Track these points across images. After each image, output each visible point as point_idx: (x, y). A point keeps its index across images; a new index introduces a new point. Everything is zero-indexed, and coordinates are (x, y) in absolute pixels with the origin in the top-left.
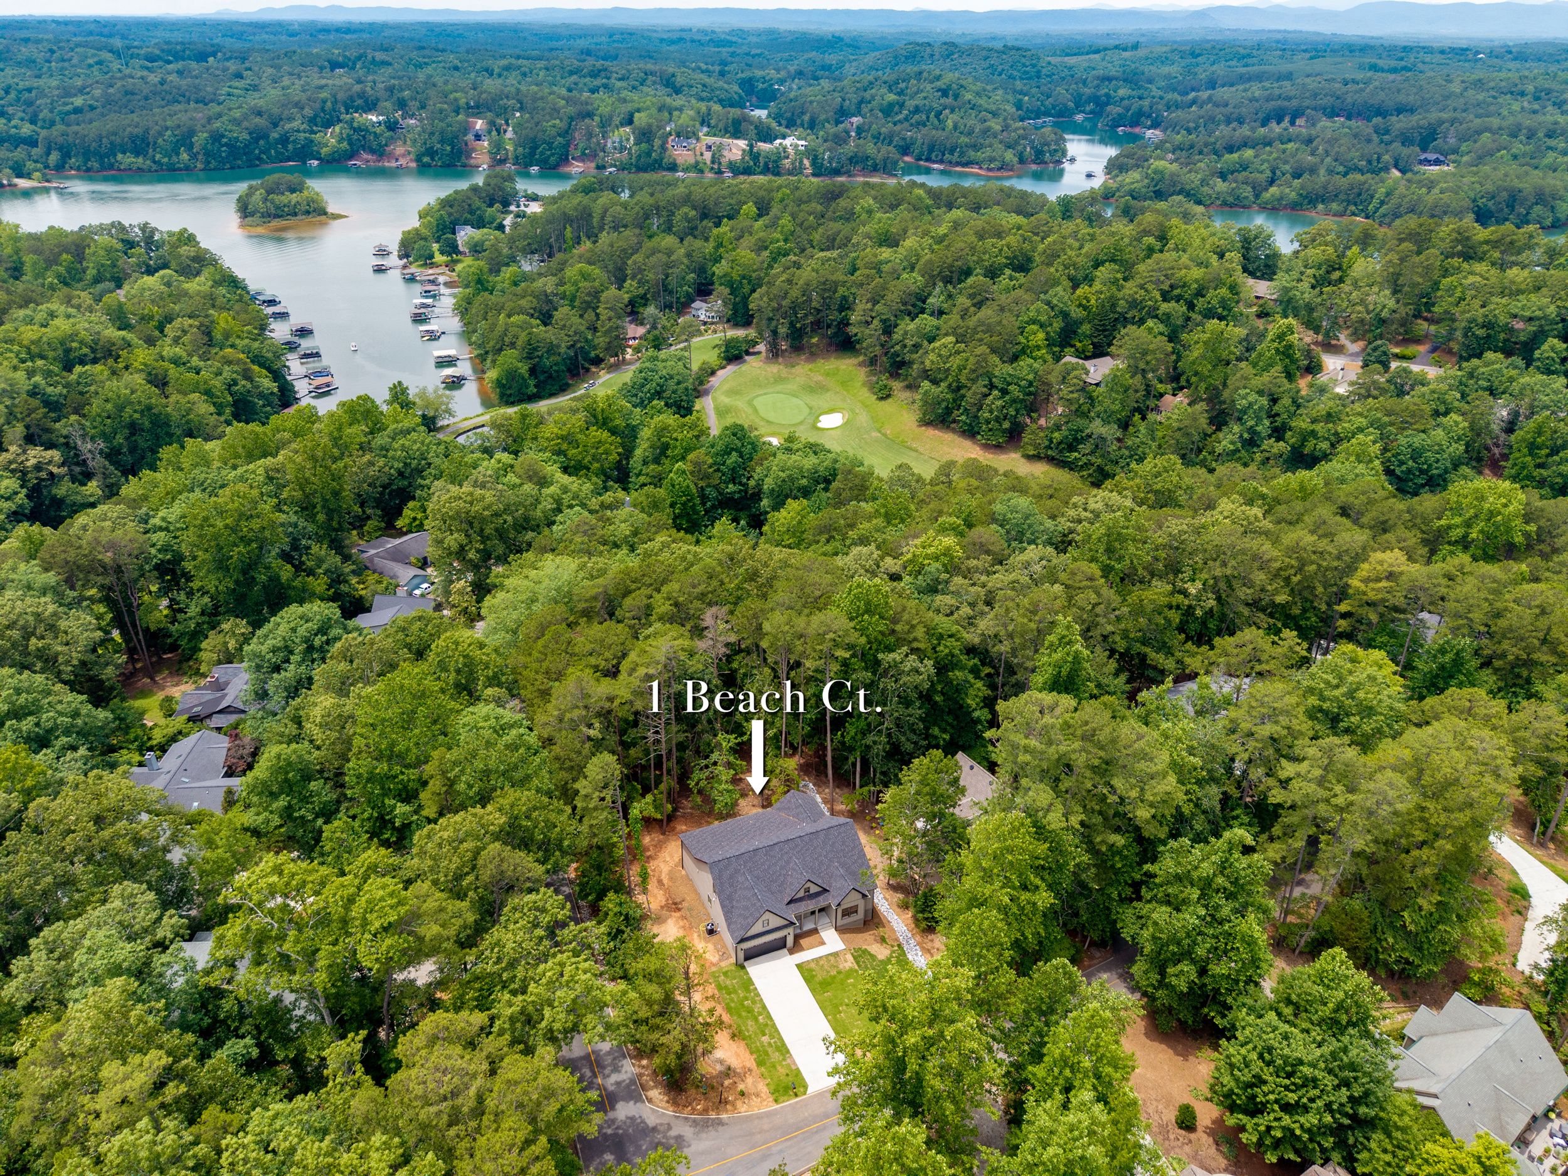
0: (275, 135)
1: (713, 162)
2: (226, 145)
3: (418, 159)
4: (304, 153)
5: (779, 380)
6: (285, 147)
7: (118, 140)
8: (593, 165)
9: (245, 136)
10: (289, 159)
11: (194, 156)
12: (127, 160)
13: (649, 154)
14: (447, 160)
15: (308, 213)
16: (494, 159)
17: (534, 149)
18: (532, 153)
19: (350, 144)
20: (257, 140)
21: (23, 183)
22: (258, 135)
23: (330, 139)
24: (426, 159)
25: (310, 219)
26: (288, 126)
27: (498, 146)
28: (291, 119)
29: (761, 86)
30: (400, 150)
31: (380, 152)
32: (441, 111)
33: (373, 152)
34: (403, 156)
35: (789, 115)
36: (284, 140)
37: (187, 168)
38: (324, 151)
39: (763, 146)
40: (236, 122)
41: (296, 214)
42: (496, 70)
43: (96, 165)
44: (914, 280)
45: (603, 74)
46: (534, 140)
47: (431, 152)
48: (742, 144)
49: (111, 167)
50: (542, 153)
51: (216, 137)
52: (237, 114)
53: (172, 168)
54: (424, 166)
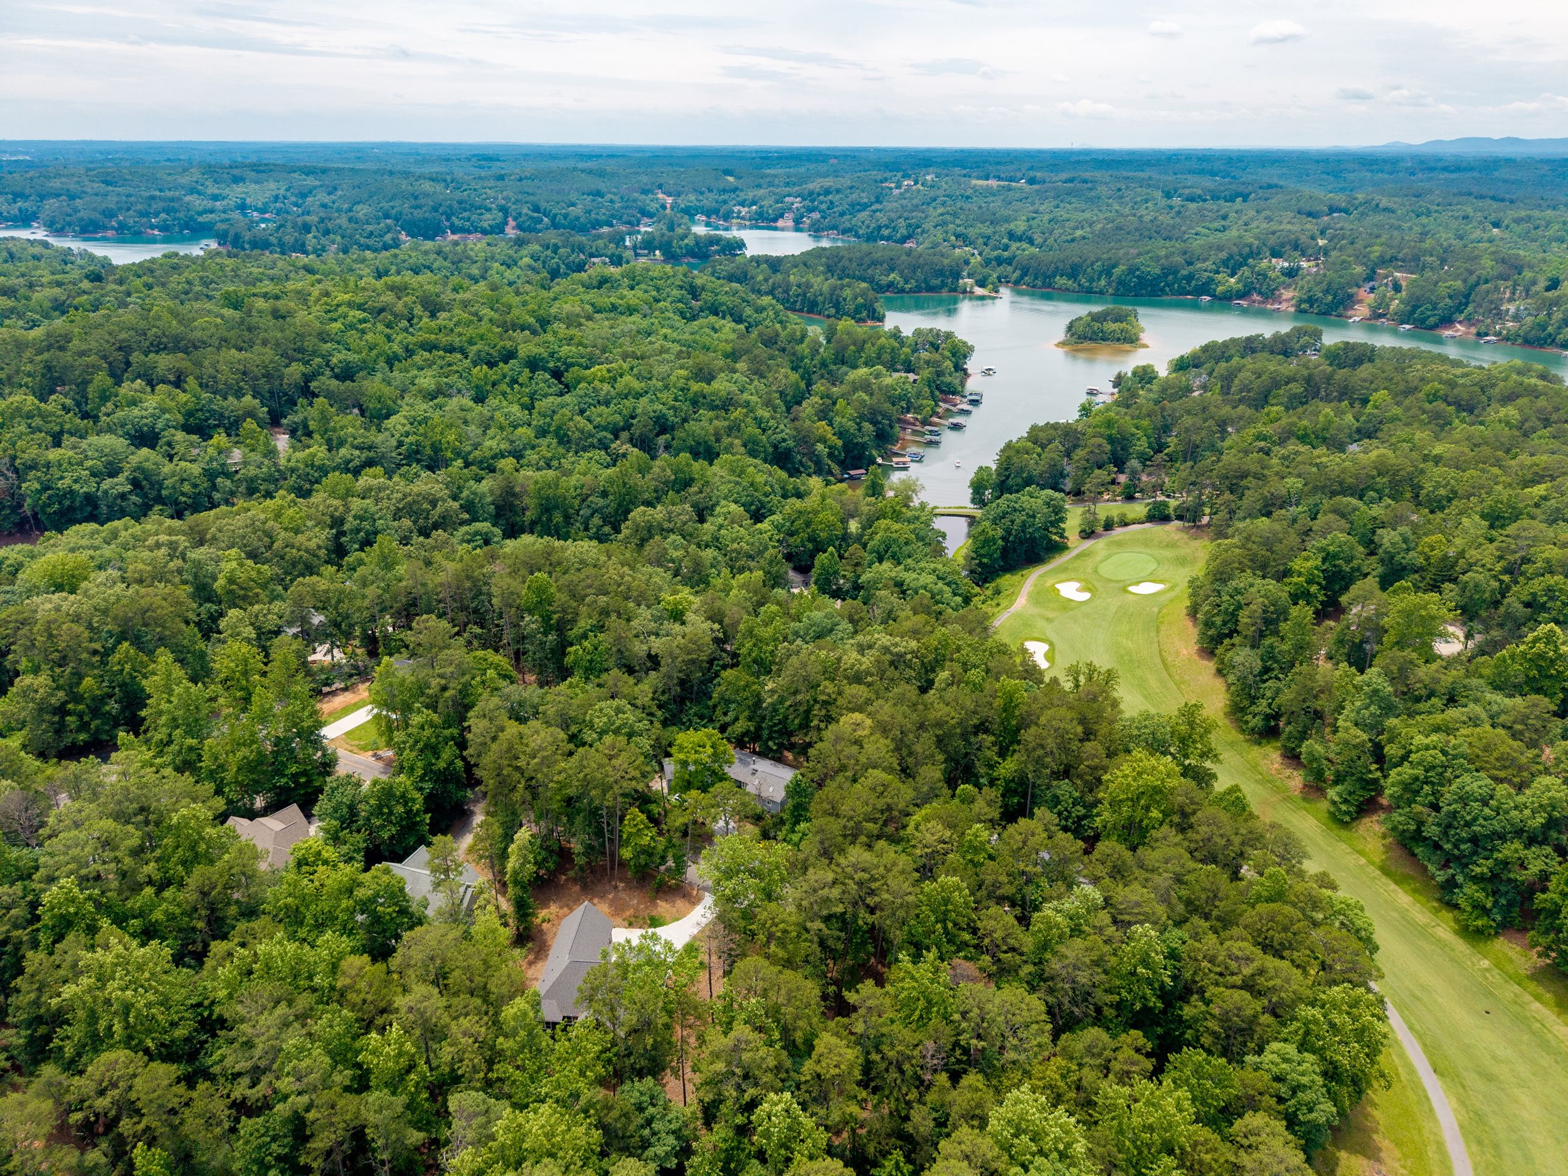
0: (1184, 272)
2: (1138, 277)
3: (1298, 306)
4: (1204, 288)
6: (1189, 283)
7: (1061, 265)
8: (1473, 330)
9: (1158, 271)
10: (1189, 293)
11: (1109, 284)
12: (1060, 281)
14: (1323, 308)
16: (1374, 312)
17: (1415, 308)
18: (1413, 312)
19: (1246, 286)
20: (1166, 275)
21: (979, 291)
22: (1169, 271)
23: (1231, 279)
24: (1304, 306)
26: (1199, 265)
27: (1384, 301)
28: (1205, 260)
30: (1287, 294)
31: (1271, 295)
33: (1260, 293)
34: (1287, 300)
36: (1190, 278)
37: (1101, 293)
38: (1220, 289)
40: (1157, 259)
43: (1039, 283)
46: (1418, 299)
47: (1311, 301)
49: (1049, 286)
50: (1422, 313)
51: (1131, 270)
52: (1162, 253)
53: (1089, 291)
54: (1304, 311)
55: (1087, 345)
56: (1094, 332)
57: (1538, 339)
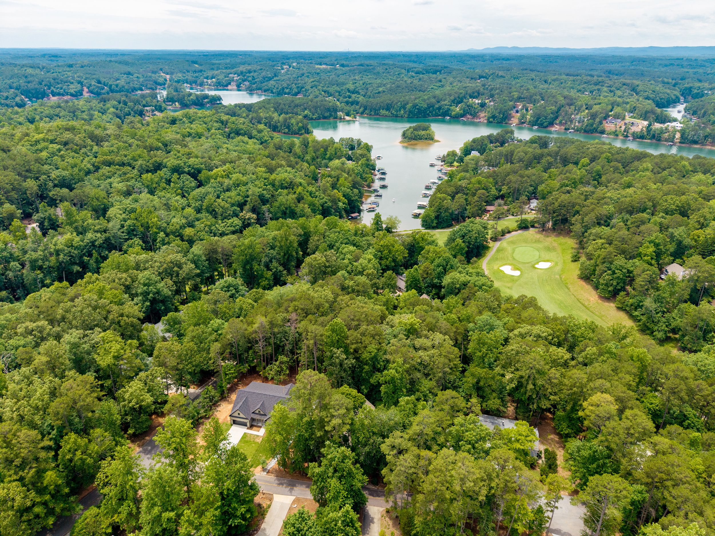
0: (437, 106)
1: (625, 131)
2: (418, 109)
3: (488, 119)
4: (446, 113)
6: (439, 111)
7: (382, 105)
8: (564, 128)
9: (426, 106)
10: (439, 116)
11: (405, 112)
12: (383, 112)
13: (592, 125)
14: (499, 120)
15: (426, 139)
16: (520, 121)
17: (538, 119)
18: (537, 120)
19: (464, 111)
20: (429, 108)
21: (347, 118)
22: (431, 106)
23: (457, 109)
24: (491, 120)
25: (427, 141)
26: (443, 103)
27: (523, 116)
28: (445, 100)
29: (696, 91)
30: (482, 115)
31: (475, 115)
32: (504, 100)
33: (471, 115)
34: (483, 117)
36: (439, 108)
37: (402, 117)
38: (453, 113)
39: (657, 126)
40: (424, 100)
41: (421, 139)
43: (373, 113)
46: (539, 115)
47: (494, 117)
48: (646, 123)
49: (378, 114)
50: (541, 121)
51: (415, 106)
52: (426, 97)
53: (397, 116)
54: (491, 122)
55: (413, 142)
56: (415, 136)
57: (590, 130)
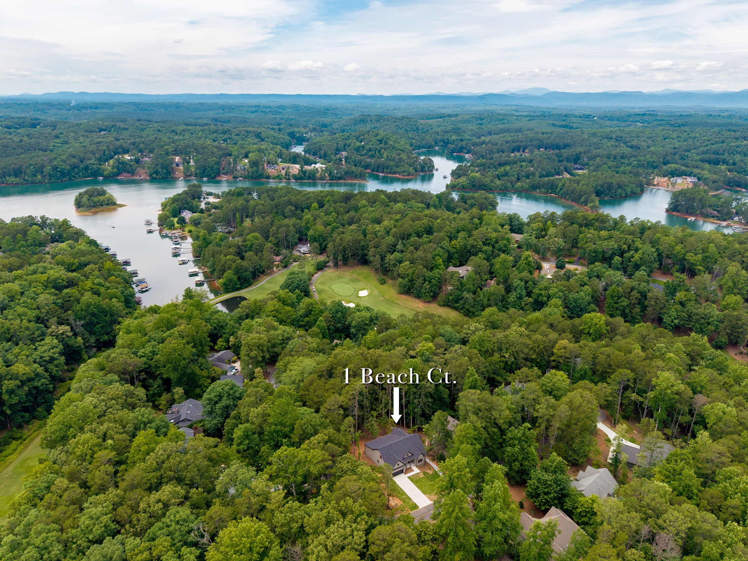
0: (82, 166)
1: (286, 175)
2: (59, 171)
3: (150, 175)
4: (96, 174)
5: (339, 277)
6: (87, 171)
7: (7, 171)
8: (232, 177)
9: (68, 167)
10: (89, 177)
11: (44, 177)
12: (11, 179)
13: (257, 172)
14: (164, 176)
15: (108, 204)
16: (186, 175)
17: (205, 170)
18: (204, 172)
19: (118, 169)
20: (73, 169)
22: (74, 167)
23: (108, 166)
24: (154, 176)
25: (109, 207)
26: (88, 162)
27: (187, 169)
28: (90, 159)
29: (298, 135)
30: (141, 172)
31: (133, 172)
32: (161, 155)
34: (143, 174)
35: (314, 150)
36: (86, 168)
37: (40, 182)
38: (105, 173)
39: (306, 167)
40: (63, 161)
41: (102, 205)
42: (178, 132)
44: (390, 239)
45: (228, 133)
46: (204, 166)
47: (157, 173)
48: (298, 166)
49: (3, 183)
50: (208, 172)
51: (55, 168)
52: (63, 157)
53: (33, 183)
54: (153, 178)
55: (94, 210)
56: (94, 203)
57: (257, 177)
